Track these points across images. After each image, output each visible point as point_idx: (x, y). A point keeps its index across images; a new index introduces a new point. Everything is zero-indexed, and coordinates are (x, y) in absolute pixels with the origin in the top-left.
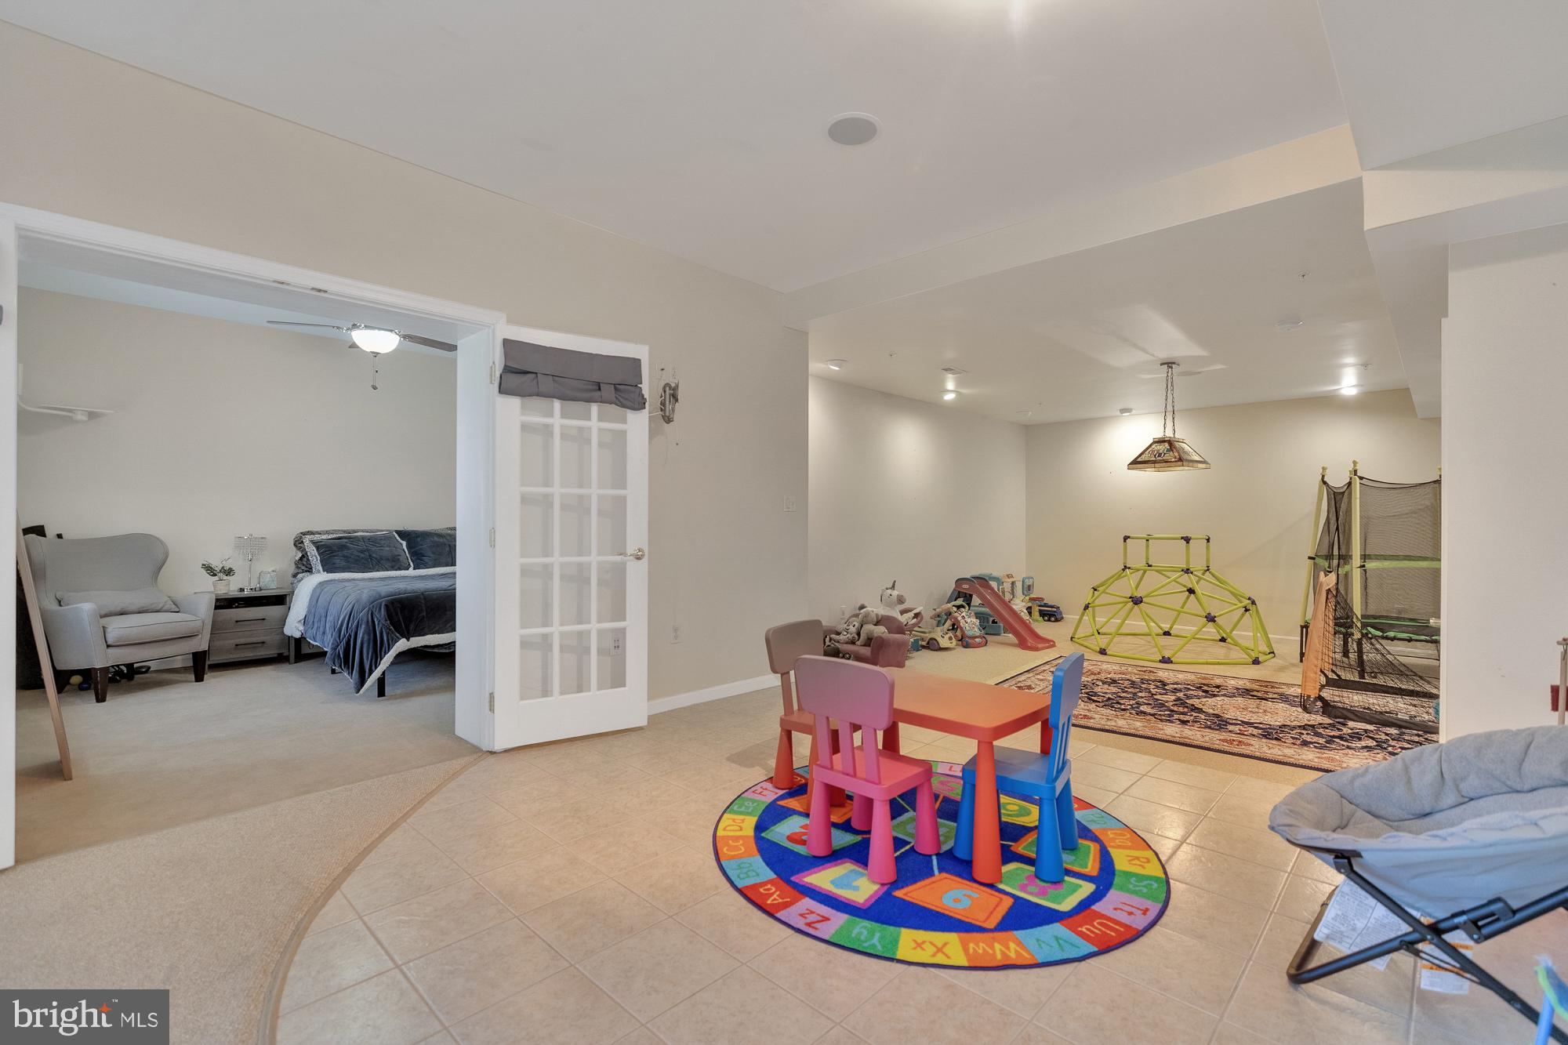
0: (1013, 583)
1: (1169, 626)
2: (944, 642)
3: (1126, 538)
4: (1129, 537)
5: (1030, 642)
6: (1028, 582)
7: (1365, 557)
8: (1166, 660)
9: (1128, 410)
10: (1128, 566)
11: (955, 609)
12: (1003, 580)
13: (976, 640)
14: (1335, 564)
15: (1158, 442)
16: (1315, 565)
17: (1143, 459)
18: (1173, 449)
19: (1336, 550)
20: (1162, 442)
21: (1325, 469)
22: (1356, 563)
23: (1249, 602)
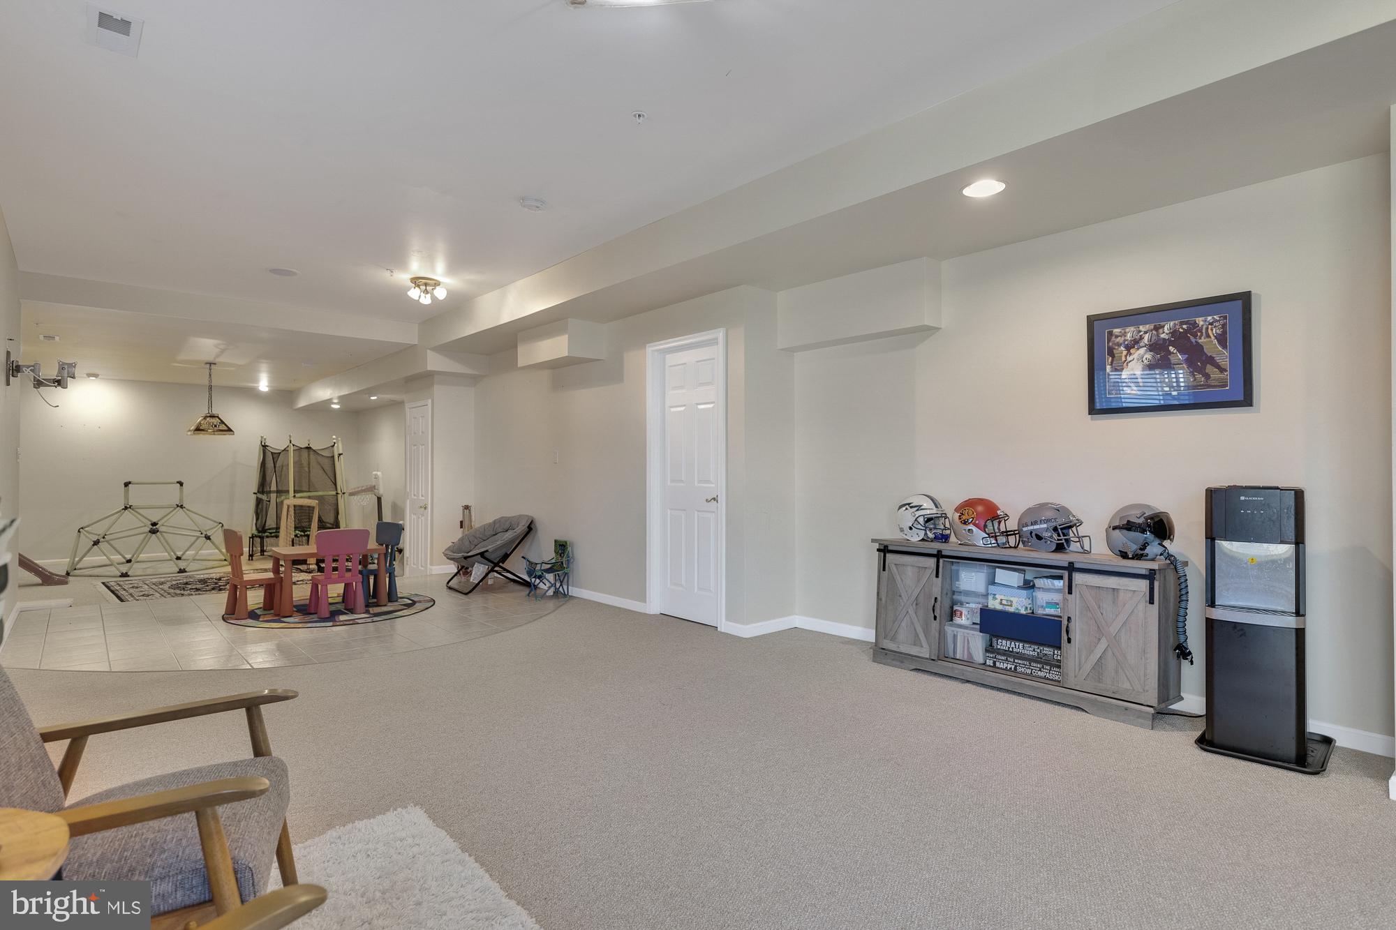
1: (181, 553)
3: (127, 484)
4: (130, 483)
7: (295, 492)
8: (182, 571)
9: (96, 376)
14: (273, 496)
15: (210, 416)
16: (257, 498)
17: (201, 428)
18: (222, 422)
19: (274, 488)
20: (213, 416)
21: (262, 437)
22: (291, 494)
23: (221, 525)
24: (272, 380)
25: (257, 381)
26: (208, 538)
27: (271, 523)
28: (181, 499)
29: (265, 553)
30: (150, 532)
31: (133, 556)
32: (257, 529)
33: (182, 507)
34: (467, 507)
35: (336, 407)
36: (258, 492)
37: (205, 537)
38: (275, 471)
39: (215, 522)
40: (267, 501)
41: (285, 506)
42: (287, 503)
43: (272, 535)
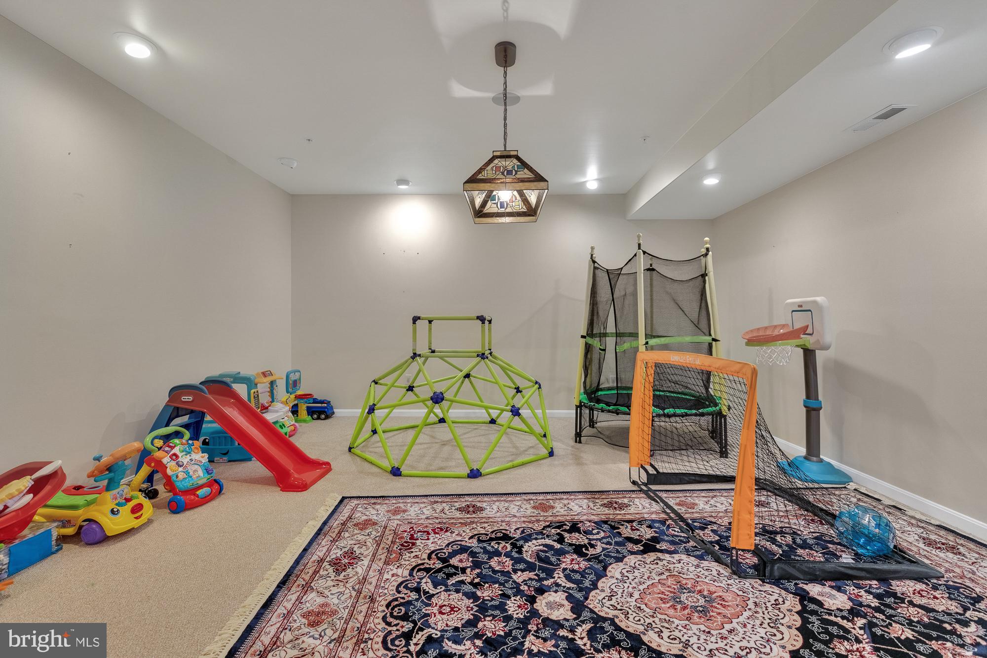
0: (272, 383)
2: (112, 525)
4: (419, 318)
5: (296, 476)
6: (293, 377)
8: (475, 474)
9: (406, 182)
10: (418, 353)
11: (159, 443)
12: (256, 381)
13: (198, 492)
14: (610, 342)
16: (586, 344)
17: (481, 178)
19: (611, 328)
20: (506, 157)
21: (592, 248)
22: (642, 339)
23: (537, 386)
26: (515, 412)
27: (608, 378)
29: (595, 430)
30: (432, 399)
32: (586, 392)
33: (483, 357)
36: (587, 334)
37: (512, 411)
38: (613, 300)
39: (529, 380)
40: (600, 349)
41: (639, 364)
42: (645, 356)
43: (611, 408)
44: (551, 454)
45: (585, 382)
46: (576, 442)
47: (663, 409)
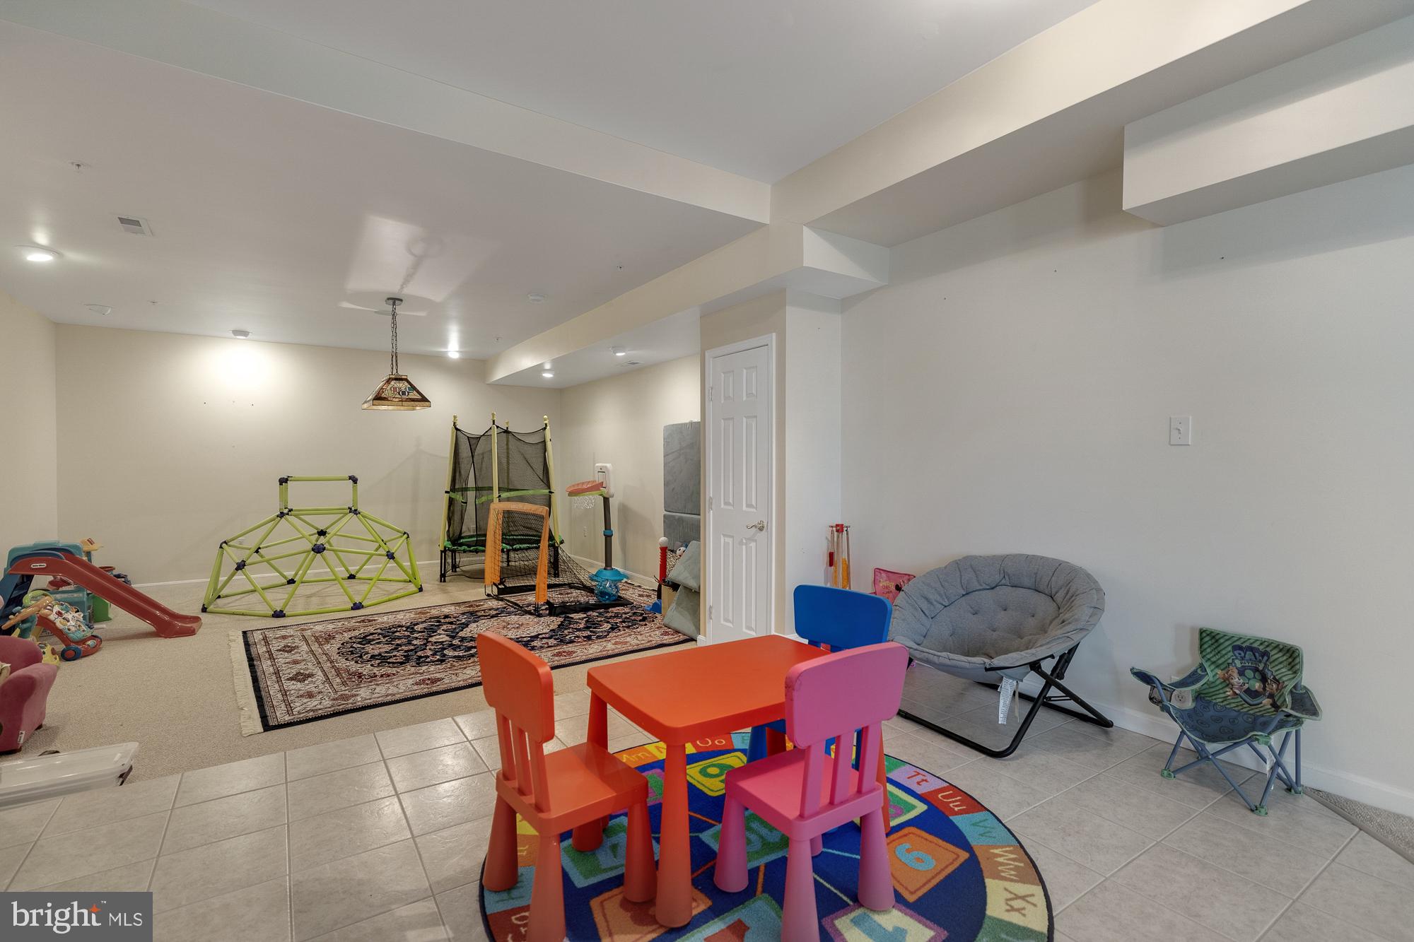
3: (283, 481)
4: (287, 479)
12: (85, 549)
14: (471, 495)
15: (396, 379)
16: (450, 498)
17: (383, 395)
18: (413, 388)
19: (471, 484)
20: (399, 379)
21: (455, 417)
22: (496, 493)
23: (406, 536)
24: (464, 342)
25: (444, 342)
26: (391, 556)
27: (469, 527)
28: (355, 501)
29: (458, 569)
30: (313, 550)
31: (296, 574)
32: (449, 539)
33: (356, 512)
34: (840, 528)
35: (548, 375)
36: (451, 490)
37: (387, 555)
38: (473, 462)
39: (398, 531)
40: (462, 502)
41: (492, 511)
42: (497, 507)
43: (472, 548)
44: (421, 590)
45: (449, 531)
46: (441, 581)
47: (512, 545)
